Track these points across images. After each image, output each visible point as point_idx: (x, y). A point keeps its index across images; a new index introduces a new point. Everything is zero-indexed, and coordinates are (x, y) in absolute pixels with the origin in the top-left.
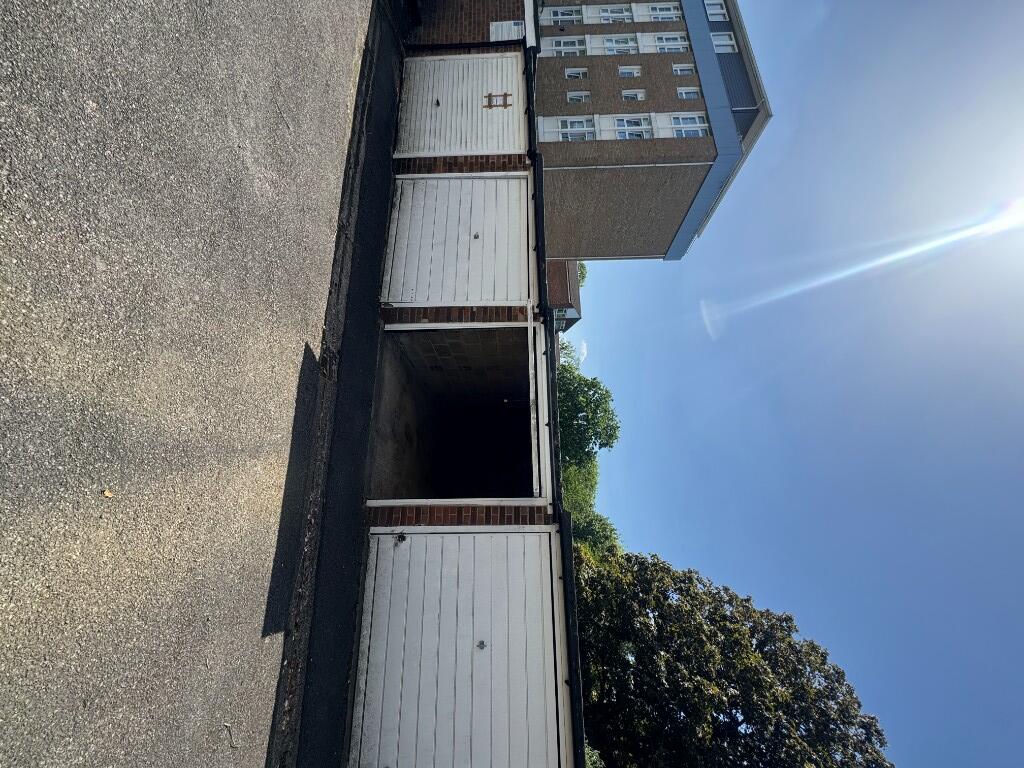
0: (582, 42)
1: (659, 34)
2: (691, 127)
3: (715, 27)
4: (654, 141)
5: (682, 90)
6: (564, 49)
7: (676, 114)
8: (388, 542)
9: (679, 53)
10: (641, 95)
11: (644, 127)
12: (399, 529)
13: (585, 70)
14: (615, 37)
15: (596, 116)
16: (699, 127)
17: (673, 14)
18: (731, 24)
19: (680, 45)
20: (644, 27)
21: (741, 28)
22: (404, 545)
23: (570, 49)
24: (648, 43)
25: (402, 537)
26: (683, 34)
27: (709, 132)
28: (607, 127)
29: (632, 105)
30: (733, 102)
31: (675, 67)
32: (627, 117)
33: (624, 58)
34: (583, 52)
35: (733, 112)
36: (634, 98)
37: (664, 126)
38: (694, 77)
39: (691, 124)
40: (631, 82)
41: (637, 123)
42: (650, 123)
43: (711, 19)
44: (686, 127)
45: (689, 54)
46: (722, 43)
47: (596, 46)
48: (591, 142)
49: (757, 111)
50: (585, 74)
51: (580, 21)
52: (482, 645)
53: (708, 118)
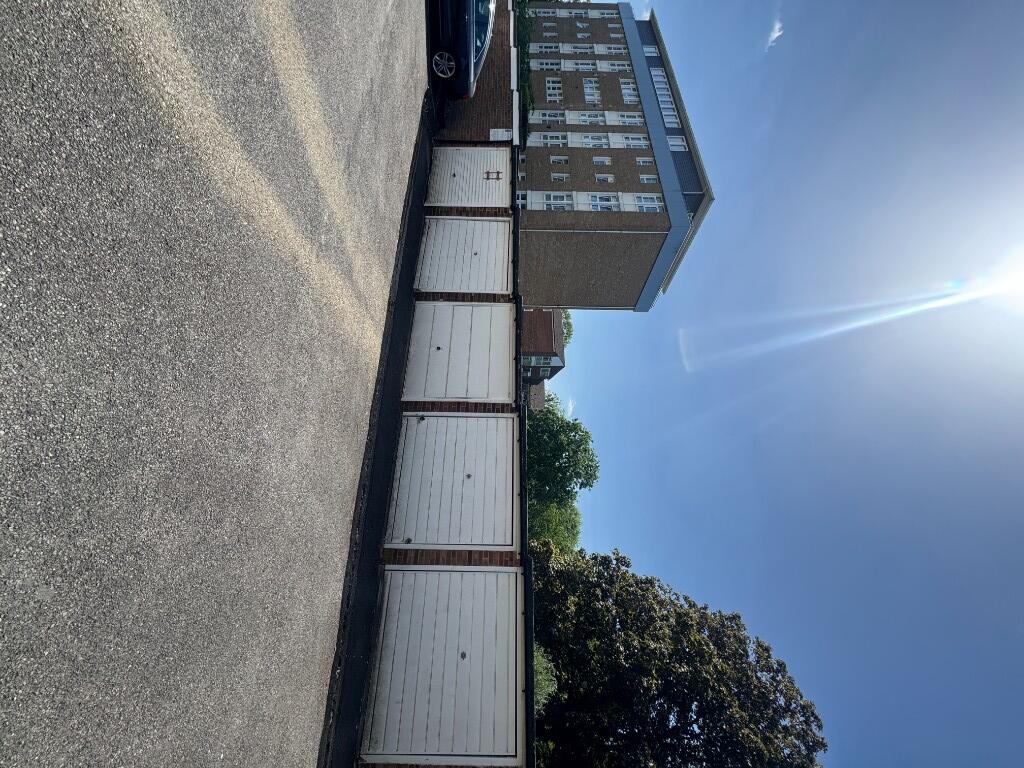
0: (565, 138)
1: (627, 135)
2: (650, 204)
3: (671, 132)
4: (621, 214)
5: (644, 177)
6: (550, 142)
7: (639, 194)
8: (414, 421)
9: (642, 150)
10: (611, 179)
11: (613, 202)
12: (421, 414)
13: (566, 158)
14: (590, 135)
15: (574, 193)
16: (657, 204)
17: (638, 120)
18: (683, 130)
19: (643, 143)
20: (615, 129)
21: (691, 133)
22: (424, 423)
23: (555, 142)
24: (617, 141)
25: (422, 418)
26: (645, 135)
27: (665, 209)
28: (583, 201)
29: (604, 186)
30: (683, 188)
31: (638, 159)
32: (599, 194)
33: (598, 151)
34: (565, 145)
35: (685, 195)
36: (605, 180)
37: (628, 202)
38: (653, 168)
39: (650, 202)
40: (602, 168)
41: (608, 200)
42: (618, 200)
43: (667, 125)
44: (646, 205)
45: (650, 151)
46: (676, 144)
47: (575, 140)
48: (569, 212)
49: (703, 195)
50: (566, 161)
51: (564, 122)
52: (469, 476)
53: (664, 199)
